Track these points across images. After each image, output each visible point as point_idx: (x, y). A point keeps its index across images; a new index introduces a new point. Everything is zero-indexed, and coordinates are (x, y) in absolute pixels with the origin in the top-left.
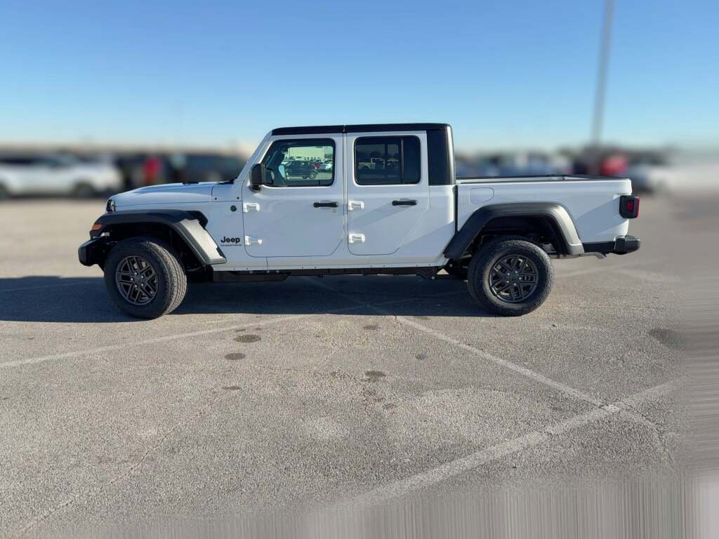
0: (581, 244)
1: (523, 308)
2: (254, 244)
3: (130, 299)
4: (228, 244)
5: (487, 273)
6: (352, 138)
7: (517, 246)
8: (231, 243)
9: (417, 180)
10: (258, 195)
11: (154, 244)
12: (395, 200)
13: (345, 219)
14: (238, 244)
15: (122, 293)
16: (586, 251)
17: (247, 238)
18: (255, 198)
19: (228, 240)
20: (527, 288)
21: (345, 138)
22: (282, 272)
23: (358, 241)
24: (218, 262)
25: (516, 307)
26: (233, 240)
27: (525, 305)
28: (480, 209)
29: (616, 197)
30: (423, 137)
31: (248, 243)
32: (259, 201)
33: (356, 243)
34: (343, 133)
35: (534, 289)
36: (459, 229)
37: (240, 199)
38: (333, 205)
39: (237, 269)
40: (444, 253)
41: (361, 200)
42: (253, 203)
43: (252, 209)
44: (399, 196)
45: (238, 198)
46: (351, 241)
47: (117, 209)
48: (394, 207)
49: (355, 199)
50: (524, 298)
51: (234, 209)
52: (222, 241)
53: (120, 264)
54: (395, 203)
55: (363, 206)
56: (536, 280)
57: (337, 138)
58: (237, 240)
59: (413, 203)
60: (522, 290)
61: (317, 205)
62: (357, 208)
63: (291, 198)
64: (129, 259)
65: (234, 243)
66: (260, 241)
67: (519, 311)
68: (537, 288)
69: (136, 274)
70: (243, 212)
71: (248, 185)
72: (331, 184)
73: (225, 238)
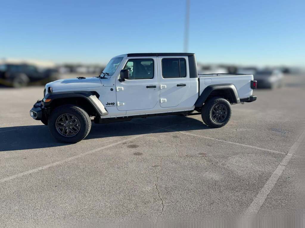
0: (239, 99)
1: (223, 124)
2: (121, 105)
3: (64, 135)
4: (109, 105)
5: (211, 112)
6: (160, 59)
7: (221, 101)
8: (111, 105)
9: (185, 76)
10: (123, 83)
11: (77, 107)
12: (178, 84)
13: (159, 93)
14: (114, 105)
15: (59, 132)
16: (241, 101)
17: (118, 103)
18: (121, 84)
19: (109, 104)
20: (223, 117)
21: (158, 58)
22: (129, 117)
23: (164, 102)
24: (105, 114)
25: (220, 124)
26: (111, 104)
27: (223, 123)
28: (207, 87)
29: (250, 81)
30: (187, 58)
31: (118, 105)
32: (123, 86)
33: (163, 102)
34: (157, 56)
35: (226, 117)
36: (200, 95)
37: (115, 85)
38: (155, 87)
40: (194, 105)
41: (165, 84)
42: (121, 87)
43: (120, 90)
44: (179, 83)
46: (162, 102)
47: (54, 92)
48: (178, 87)
49: (163, 84)
50: (223, 120)
51: (112, 90)
52: (106, 104)
53: (58, 118)
54: (178, 85)
55: (166, 87)
56: (226, 113)
57: (155, 58)
58: (113, 104)
59: (185, 85)
60: (222, 118)
61: (147, 87)
62: (164, 88)
63: (138, 84)
64: (63, 115)
65: (112, 105)
66: (124, 104)
67: (221, 125)
68: (227, 116)
69: (67, 122)
70: (116, 91)
71: (118, 79)
72: (153, 78)
73: (108, 103)
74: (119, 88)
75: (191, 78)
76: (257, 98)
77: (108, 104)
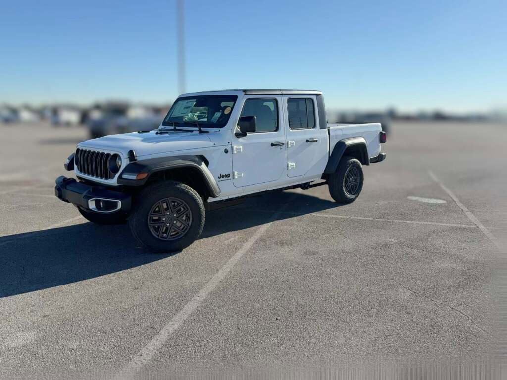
0: (370, 159)
2: (239, 177)
5: (344, 179)
6: (286, 98)
8: (225, 178)
9: (314, 126)
10: (241, 140)
12: (307, 139)
13: (286, 154)
14: (229, 178)
15: (154, 234)
17: (235, 173)
18: (239, 142)
21: (283, 98)
23: (292, 168)
25: (353, 197)
26: (225, 176)
27: (355, 195)
28: (338, 142)
29: (378, 133)
30: (315, 98)
31: (236, 177)
32: (242, 144)
34: (281, 94)
35: (358, 186)
36: (330, 155)
37: (230, 144)
39: (231, 197)
41: (293, 140)
42: (239, 146)
43: (239, 151)
44: (309, 137)
45: (229, 143)
46: (289, 168)
47: (139, 159)
49: (291, 140)
50: (355, 192)
51: (226, 151)
52: (219, 177)
53: (152, 208)
54: (307, 141)
55: (294, 144)
58: (228, 176)
59: (315, 141)
60: (354, 187)
61: (272, 145)
62: (292, 145)
63: (260, 140)
65: (227, 178)
66: (242, 175)
67: (354, 199)
69: (168, 213)
70: (232, 154)
71: (235, 132)
72: (277, 129)
73: (221, 174)
74: (236, 149)
75: (321, 130)
76: (387, 157)
77: (222, 176)
